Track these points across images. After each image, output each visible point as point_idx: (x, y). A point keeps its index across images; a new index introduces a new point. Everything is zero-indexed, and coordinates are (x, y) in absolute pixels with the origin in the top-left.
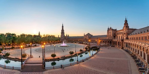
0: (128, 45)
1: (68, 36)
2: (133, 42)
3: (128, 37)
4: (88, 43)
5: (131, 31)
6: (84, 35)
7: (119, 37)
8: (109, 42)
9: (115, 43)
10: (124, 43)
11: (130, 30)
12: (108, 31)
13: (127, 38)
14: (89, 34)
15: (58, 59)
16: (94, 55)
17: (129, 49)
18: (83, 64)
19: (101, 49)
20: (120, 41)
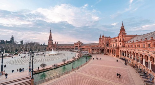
0: (123, 53)
1: (57, 43)
2: (133, 50)
3: (124, 44)
4: (79, 51)
5: (130, 38)
6: (75, 43)
7: (113, 45)
8: (101, 50)
9: (109, 51)
10: (119, 51)
11: (127, 38)
12: (100, 39)
13: (124, 46)
14: (79, 42)
15: (49, 68)
16: (88, 62)
17: (126, 58)
18: (79, 71)
19: (93, 56)
20: (115, 49)
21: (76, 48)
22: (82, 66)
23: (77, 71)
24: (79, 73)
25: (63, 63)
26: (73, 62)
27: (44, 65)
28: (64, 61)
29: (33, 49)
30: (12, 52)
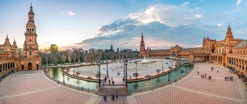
0: (231, 60)
1: (149, 49)
2: (239, 57)
3: (231, 50)
4: (176, 59)
5: (236, 42)
6: (171, 48)
7: (220, 51)
8: (205, 56)
9: (214, 58)
10: (226, 57)
11: (234, 42)
12: (204, 41)
13: (231, 52)
14: (177, 46)
15: (142, 79)
16: (188, 73)
17: (233, 66)
18: (177, 85)
19: (196, 66)
20: (222, 56)
21: (174, 54)
22: (180, 79)
23: (174, 84)
24: (177, 87)
25: (157, 74)
26: (169, 73)
27: (136, 75)
28: (158, 71)
29: (126, 56)
30: (112, 59)
